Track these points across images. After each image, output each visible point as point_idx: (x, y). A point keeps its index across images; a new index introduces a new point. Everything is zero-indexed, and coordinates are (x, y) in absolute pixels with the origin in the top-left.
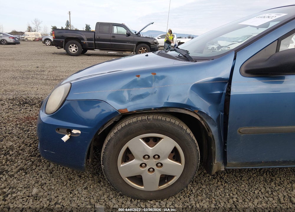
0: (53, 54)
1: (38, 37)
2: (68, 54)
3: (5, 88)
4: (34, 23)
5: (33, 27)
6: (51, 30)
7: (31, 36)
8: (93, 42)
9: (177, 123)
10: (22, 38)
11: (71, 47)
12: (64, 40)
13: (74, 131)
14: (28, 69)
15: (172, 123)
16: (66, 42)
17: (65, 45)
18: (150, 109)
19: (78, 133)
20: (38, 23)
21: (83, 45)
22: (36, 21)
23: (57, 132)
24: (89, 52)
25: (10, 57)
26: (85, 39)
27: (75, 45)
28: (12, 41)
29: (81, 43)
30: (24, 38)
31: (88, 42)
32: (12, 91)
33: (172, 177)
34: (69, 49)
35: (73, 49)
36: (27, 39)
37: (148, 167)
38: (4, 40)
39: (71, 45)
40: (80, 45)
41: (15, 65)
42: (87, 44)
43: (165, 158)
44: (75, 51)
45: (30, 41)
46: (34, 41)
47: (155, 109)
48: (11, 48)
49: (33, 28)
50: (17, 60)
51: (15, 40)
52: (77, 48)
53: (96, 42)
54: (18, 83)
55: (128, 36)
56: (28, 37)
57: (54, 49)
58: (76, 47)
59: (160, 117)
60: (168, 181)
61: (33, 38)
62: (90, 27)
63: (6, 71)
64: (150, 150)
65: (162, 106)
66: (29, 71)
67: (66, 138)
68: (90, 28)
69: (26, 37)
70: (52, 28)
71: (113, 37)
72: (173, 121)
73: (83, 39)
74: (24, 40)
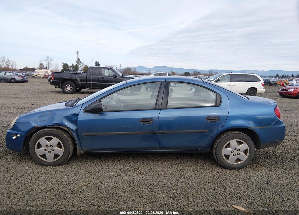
0: (53, 92)
1: (47, 74)
2: (64, 92)
3: (3, 120)
4: (46, 60)
5: (45, 63)
6: (62, 67)
7: (41, 73)
8: (86, 82)
9: (60, 132)
10: (33, 75)
11: (66, 87)
12: (61, 81)
13: (18, 135)
14: (25, 106)
15: (57, 132)
16: (63, 83)
17: (62, 85)
18: (46, 126)
19: (19, 136)
20: (50, 60)
21: (77, 85)
22: (48, 58)
23: (12, 135)
24: (83, 90)
25: (14, 96)
26: (79, 80)
27: (70, 85)
28: (21, 79)
29: (75, 83)
30: (34, 75)
31: (81, 83)
32: (7, 122)
33: (59, 155)
34: (65, 88)
35: (68, 89)
36: (37, 76)
37: (48, 151)
38: (13, 78)
39: (67, 85)
40: (74, 85)
41: (16, 103)
42: (80, 84)
43: (55, 147)
44: (70, 89)
45: (40, 78)
46: (43, 77)
47: (49, 126)
48: (18, 86)
49: (44, 65)
50: (19, 99)
51: (24, 78)
52: (72, 88)
53: (88, 82)
54: (13, 116)
55: (115, 77)
56: (38, 74)
57: (53, 88)
58: (71, 86)
59: (52, 129)
60: (58, 157)
61: (43, 75)
62: (99, 63)
63: (8, 107)
64: (48, 143)
65: (52, 124)
66: (25, 108)
67: (14, 138)
68: (99, 65)
69: (36, 74)
70: (63, 64)
71: (103, 78)
72: (58, 131)
73: (77, 80)
74: (34, 77)
